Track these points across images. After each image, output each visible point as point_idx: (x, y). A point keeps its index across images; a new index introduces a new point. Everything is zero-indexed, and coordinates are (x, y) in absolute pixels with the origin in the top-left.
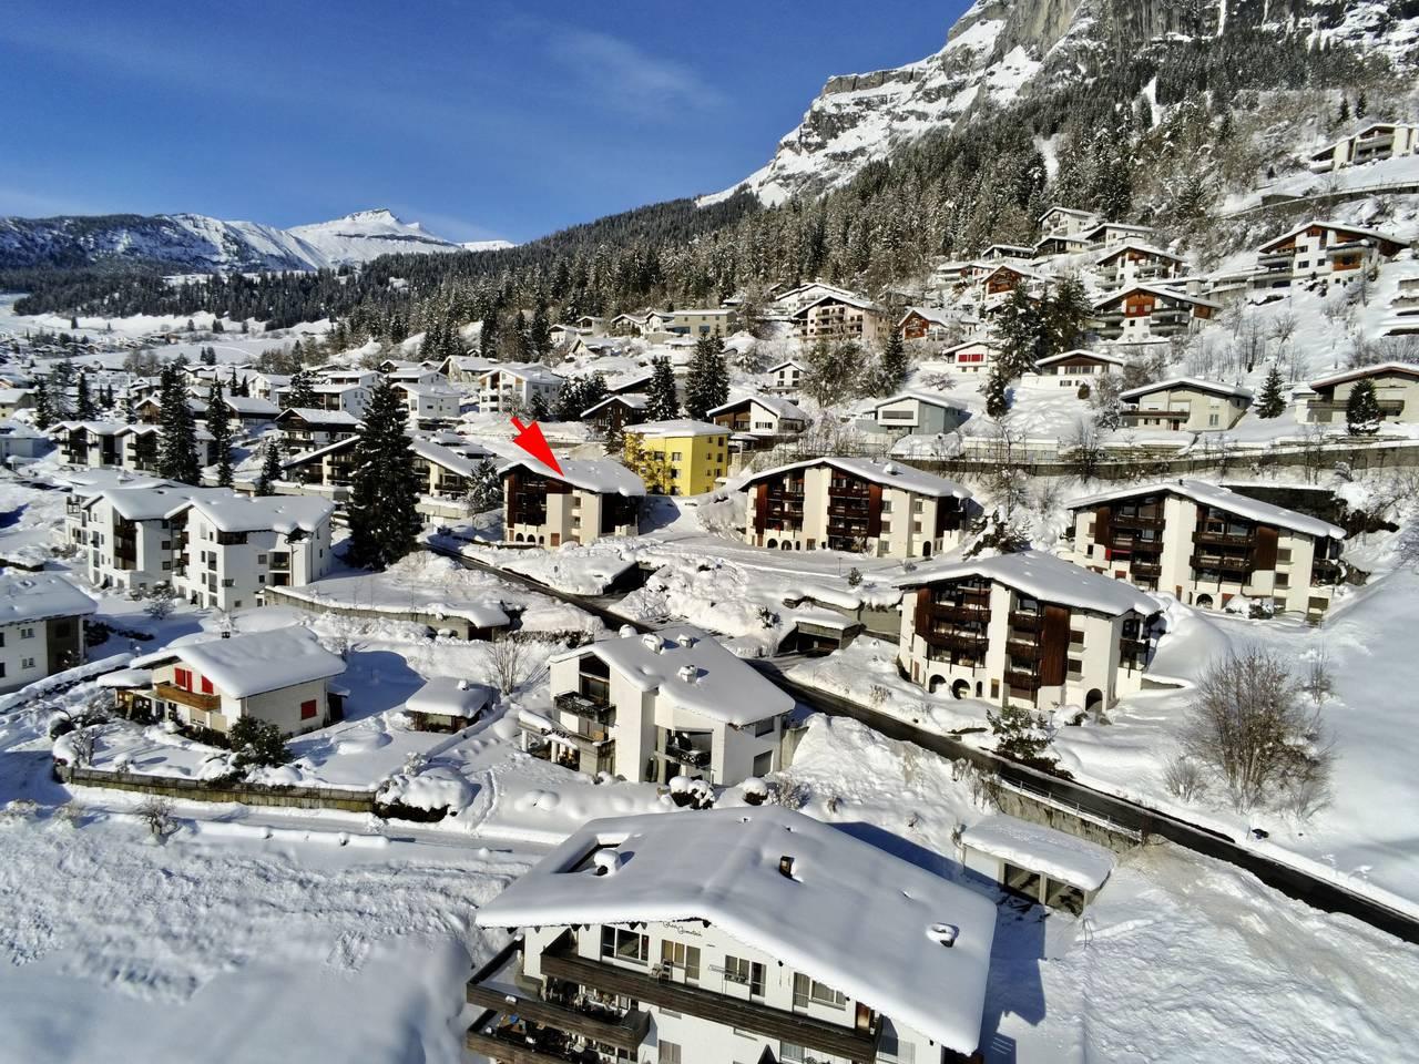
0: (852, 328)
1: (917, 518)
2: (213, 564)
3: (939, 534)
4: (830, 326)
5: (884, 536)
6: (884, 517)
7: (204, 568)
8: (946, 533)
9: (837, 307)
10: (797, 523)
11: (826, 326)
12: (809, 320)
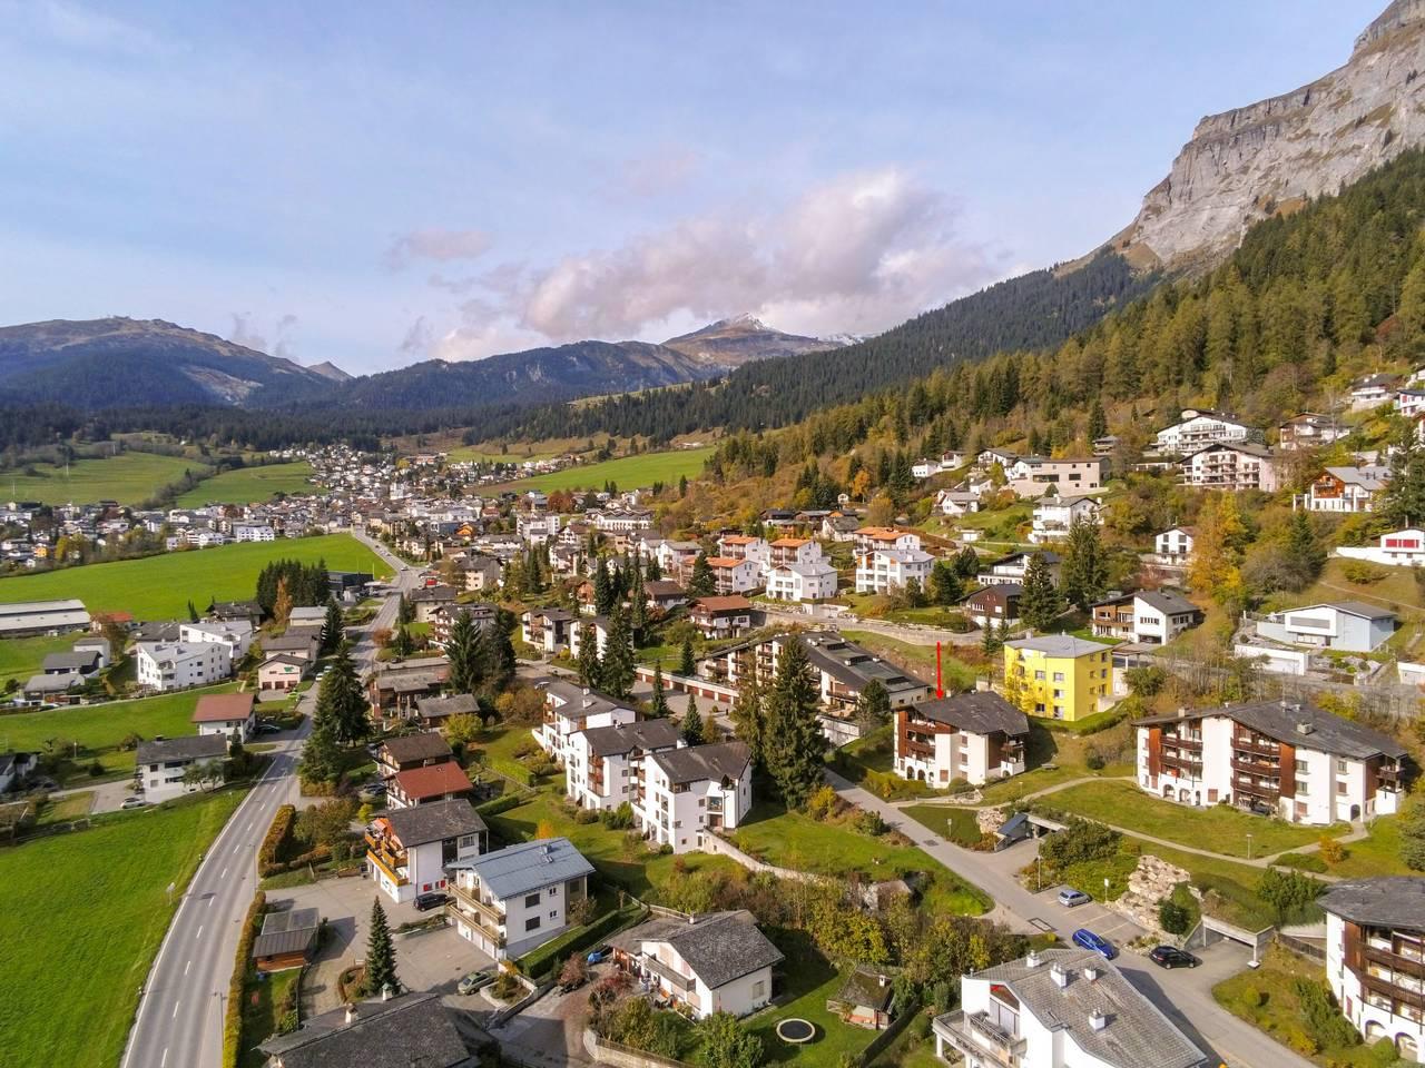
0: (1247, 476)
1: (1340, 778)
2: (665, 805)
3: (1369, 794)
4: (1220, 473)
5: (1299, 798)
6: (1299, 777)
7: (658, 806)
8: (1380, 793)
9: (1227, 454)
10: (1196, 770)
11: (1214, 474)
12: (1194, 467)
